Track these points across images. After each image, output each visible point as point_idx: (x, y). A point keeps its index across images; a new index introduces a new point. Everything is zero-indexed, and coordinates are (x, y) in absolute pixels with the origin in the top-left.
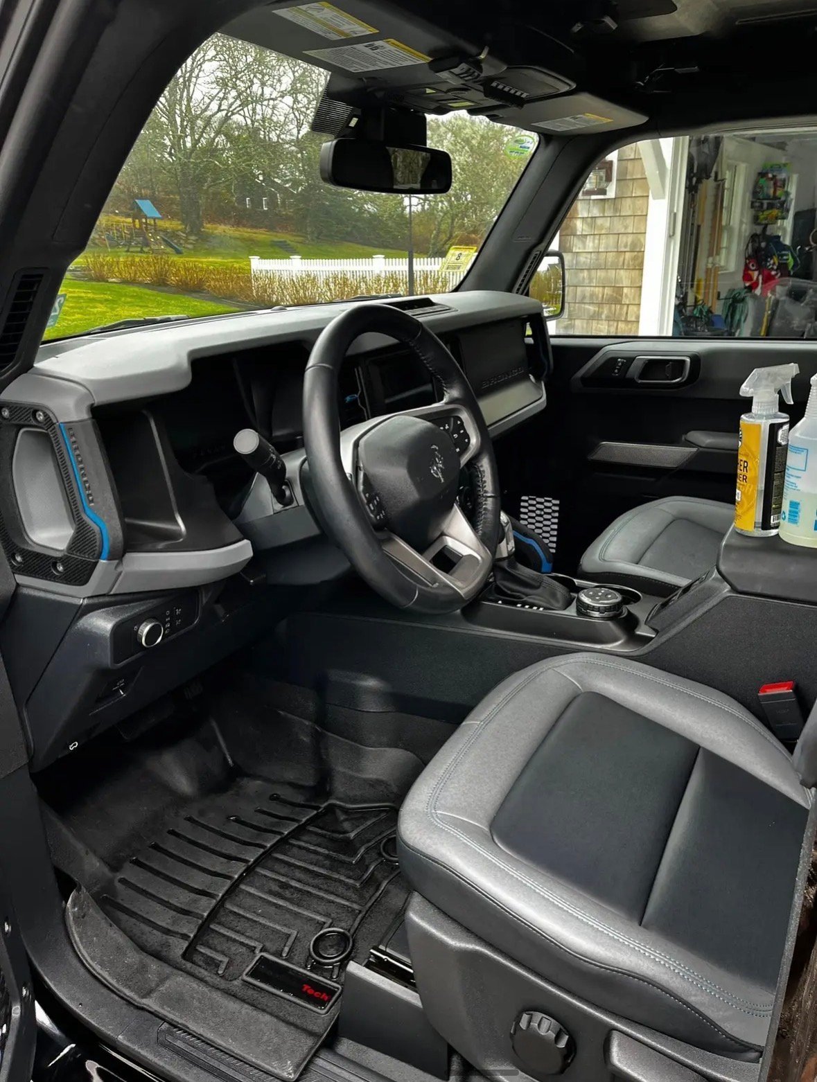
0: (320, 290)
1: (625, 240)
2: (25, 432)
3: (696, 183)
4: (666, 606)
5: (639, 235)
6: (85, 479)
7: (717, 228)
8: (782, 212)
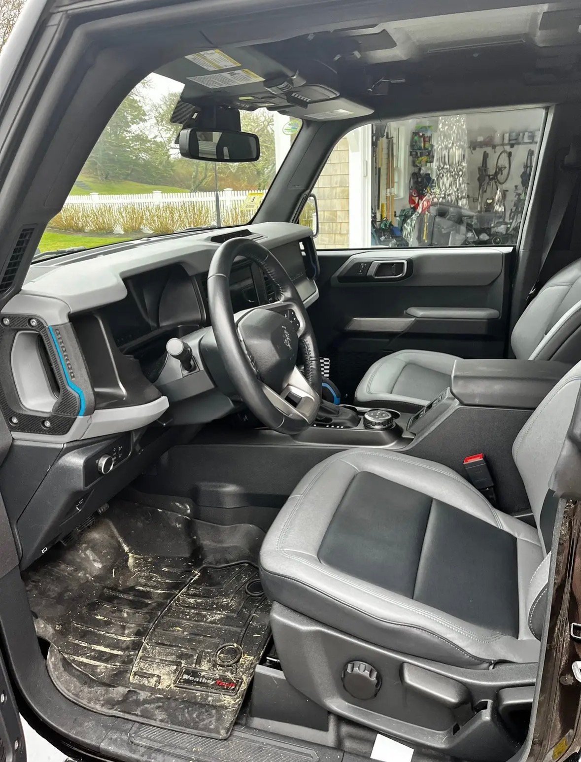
0: (115, 217)
1: (335, 180)
2: (20, 334)
3: (376, 140)
4: (417, 419)
5: (345, 176)
6: (68, 362)
7: (390, 168)
8: (430, 159)
